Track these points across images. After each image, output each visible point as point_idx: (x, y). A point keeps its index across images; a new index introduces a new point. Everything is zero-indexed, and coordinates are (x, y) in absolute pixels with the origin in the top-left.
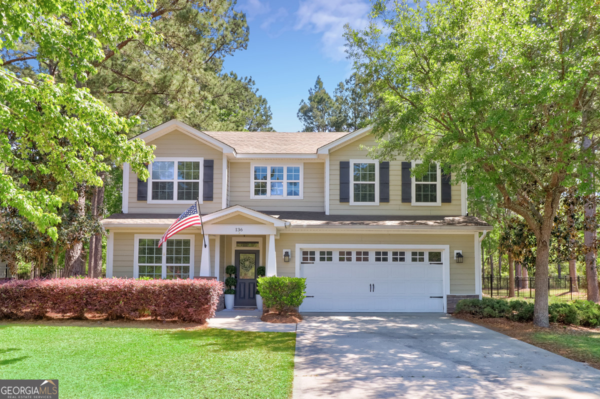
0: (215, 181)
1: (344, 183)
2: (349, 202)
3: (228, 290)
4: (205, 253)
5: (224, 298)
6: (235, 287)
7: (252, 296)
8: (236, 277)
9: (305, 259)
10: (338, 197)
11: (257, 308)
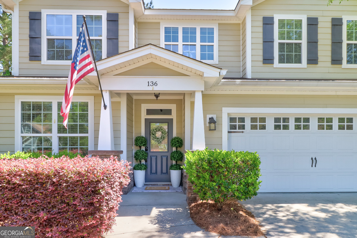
0: (120, 39)
1: (268, 42)
2: (273, 64)
3: (138, 165)
4: (106, 116)
5: (133, 174)
6: (146, 162)
7: (164, 170)
8: (146, 150)
9: (233, 127)
10: (261, 58)
11: (171, 185)
